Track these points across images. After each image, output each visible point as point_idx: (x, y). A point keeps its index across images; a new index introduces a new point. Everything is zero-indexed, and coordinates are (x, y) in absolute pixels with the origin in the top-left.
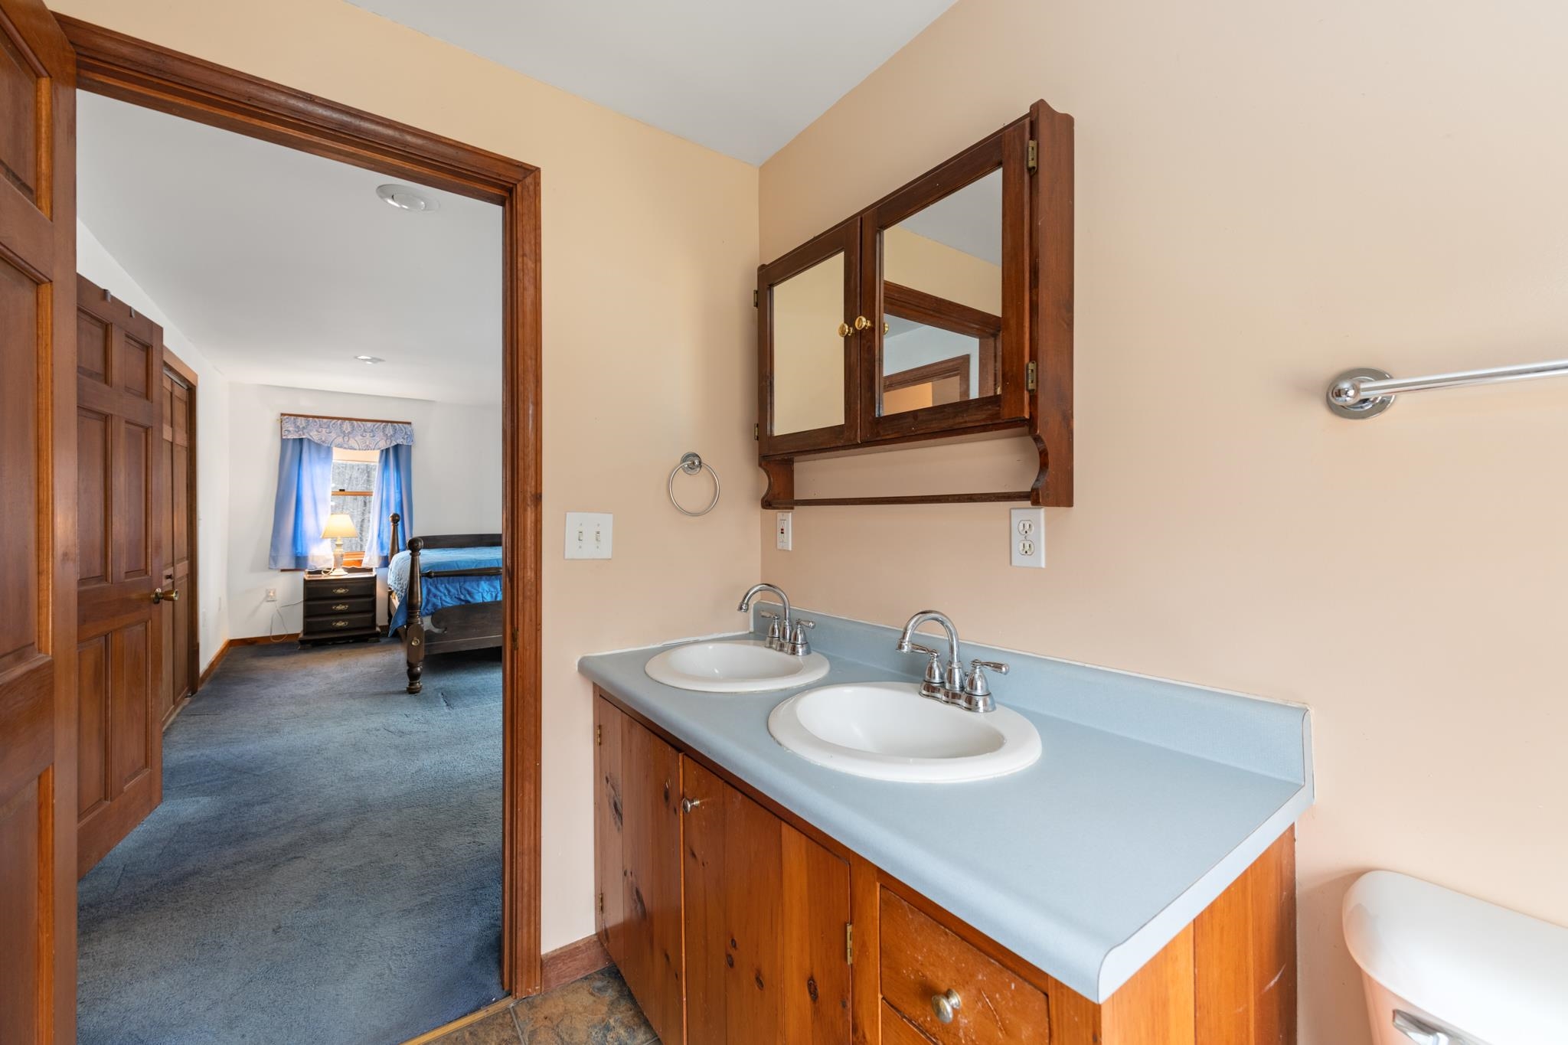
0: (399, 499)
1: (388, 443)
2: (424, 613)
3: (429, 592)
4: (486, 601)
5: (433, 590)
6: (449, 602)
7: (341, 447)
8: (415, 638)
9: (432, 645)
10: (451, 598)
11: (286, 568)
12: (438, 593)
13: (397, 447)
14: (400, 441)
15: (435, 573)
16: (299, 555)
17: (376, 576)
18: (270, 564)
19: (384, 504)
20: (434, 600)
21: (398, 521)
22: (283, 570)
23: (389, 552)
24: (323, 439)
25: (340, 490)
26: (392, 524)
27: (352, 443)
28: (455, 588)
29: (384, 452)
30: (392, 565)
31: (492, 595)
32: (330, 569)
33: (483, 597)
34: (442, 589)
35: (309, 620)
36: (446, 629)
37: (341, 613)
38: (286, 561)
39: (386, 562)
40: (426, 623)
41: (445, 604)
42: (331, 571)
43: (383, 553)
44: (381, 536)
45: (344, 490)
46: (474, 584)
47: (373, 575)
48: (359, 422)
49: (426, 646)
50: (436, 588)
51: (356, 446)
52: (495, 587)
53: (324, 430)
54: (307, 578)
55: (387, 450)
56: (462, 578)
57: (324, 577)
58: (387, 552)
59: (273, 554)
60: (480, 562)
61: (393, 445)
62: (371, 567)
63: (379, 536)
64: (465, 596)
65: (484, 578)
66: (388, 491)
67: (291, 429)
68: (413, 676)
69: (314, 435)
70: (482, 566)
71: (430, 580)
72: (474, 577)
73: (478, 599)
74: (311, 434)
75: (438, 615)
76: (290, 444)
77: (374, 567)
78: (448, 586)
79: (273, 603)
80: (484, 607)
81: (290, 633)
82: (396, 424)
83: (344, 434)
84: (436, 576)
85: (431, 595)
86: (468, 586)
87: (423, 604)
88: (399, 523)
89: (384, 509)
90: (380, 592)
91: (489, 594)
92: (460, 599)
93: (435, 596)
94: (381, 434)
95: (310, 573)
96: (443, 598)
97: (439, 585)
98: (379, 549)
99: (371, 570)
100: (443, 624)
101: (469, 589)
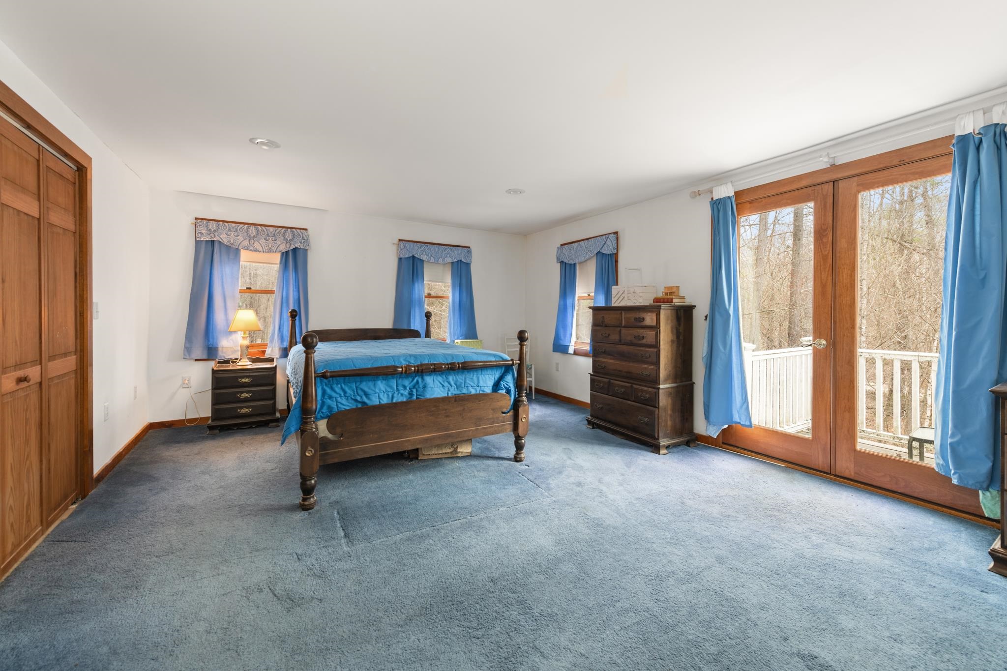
0: (297, 297)
1: (288, 246)
2: (319, 416)
3: (324, 393)
4: (383, 403)
5: (328, 391)
6: (346, 405)
7: (247, 249)
8: (309, 448)
9: (327, 454)
10: (347, 399)
11: (199, 358)
12: (334, 394)
13: (295, 250)
14: (298, 245)
15: (331, 372)
16: (211, 346)
17: (276, 366)
18: (184, 354)
19: (284, 301)
20: (329, 402)
21: (296, 316)
22: (196, 360)
23: (288, 344)
24: (232, 241)
25: (247, 288)
26: (290, 319)
27: (257, 245)
28: (350, 388)
29: (284, 255)
30: (290, 356)
31: (388, 395)
32: (237, 359)
33: (379, 398)
34: (338, 389)
35: (217, 407)
36: (342, 435)
37: (246, 400)
38: (199, 352)
39: (285, 353)
40: (322, 428)
41: (340, 405)
42: (238, 361)
43: (283, 345)
44: (281, 329)
45: (250, 288)
46: (371, 384)
47: (274, 366)
48: (263, 227)
49: (321, 455)
50: (332, 389)
51: (261, 249)
52: (391, 387)
53: (232, 233)
54: (215, 369)
55: (287, 252)
56: (358, 378)
57: (231, 367)
58: (286, 344)
59: (188, 345)
60: (376, 359)
61: (292, 248)
62: (273, 357)
63: (280, 329)
64: (361, 397)
65: (381, 377)
66: (288, 290)
67: (203, 232)
68: (307, 491)
69: (224, 238)
70: (379, 365)
71: (325, 381)
72: (371, 377)
73: (375, 401)
74: (221, 237)
75: (335, 420)
76: (203, 246)
77: (275, 357)
78: (343, 386)
79: (188, 389)
80: (380, 409)
81: (202, 416)
82: (294, 230)
83: (250, 238)
84: (332, 377)
85: (326, 397)
86: (364, 386)
87: (318, 406)
88: (297, 318)
89: (284, 305)
90: (280, 379)
91: (386, 395)
92: (356, 401)
93: (330, 397)
94: (282, 238)
95: (219, 362)
96: (339, 399)
97: (334, 386)
98: (280, 341)
99: (272, 360)
100: (339, 430)
101: (366, 389)
